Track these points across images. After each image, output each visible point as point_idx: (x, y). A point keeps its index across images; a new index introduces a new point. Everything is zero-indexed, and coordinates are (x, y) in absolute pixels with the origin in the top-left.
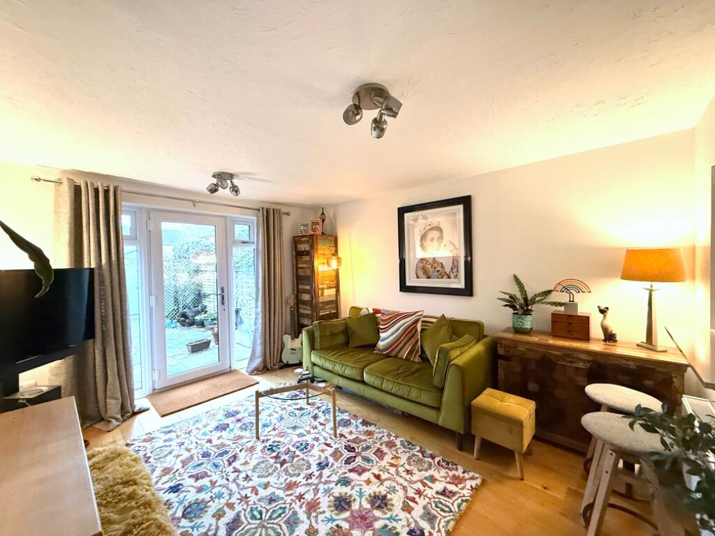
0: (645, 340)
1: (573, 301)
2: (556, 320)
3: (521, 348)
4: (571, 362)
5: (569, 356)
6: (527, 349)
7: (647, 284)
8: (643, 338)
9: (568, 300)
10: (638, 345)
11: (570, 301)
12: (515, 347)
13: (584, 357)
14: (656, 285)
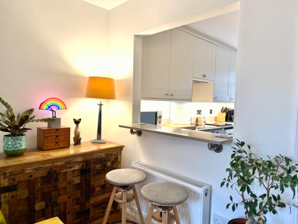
0: (96, 138)
1: (55, 117)
2: (46, 135)
3: (28, 171)
4: (70, 168)
5: (69, 163)
6: (34, 169)
7: (98, 101)
8: (95, 136)
9: (52, 116)
10: (93, 143)
11: (53, 117)
12: (22, 172)
13: (79, 159)
14: (103, 101)
